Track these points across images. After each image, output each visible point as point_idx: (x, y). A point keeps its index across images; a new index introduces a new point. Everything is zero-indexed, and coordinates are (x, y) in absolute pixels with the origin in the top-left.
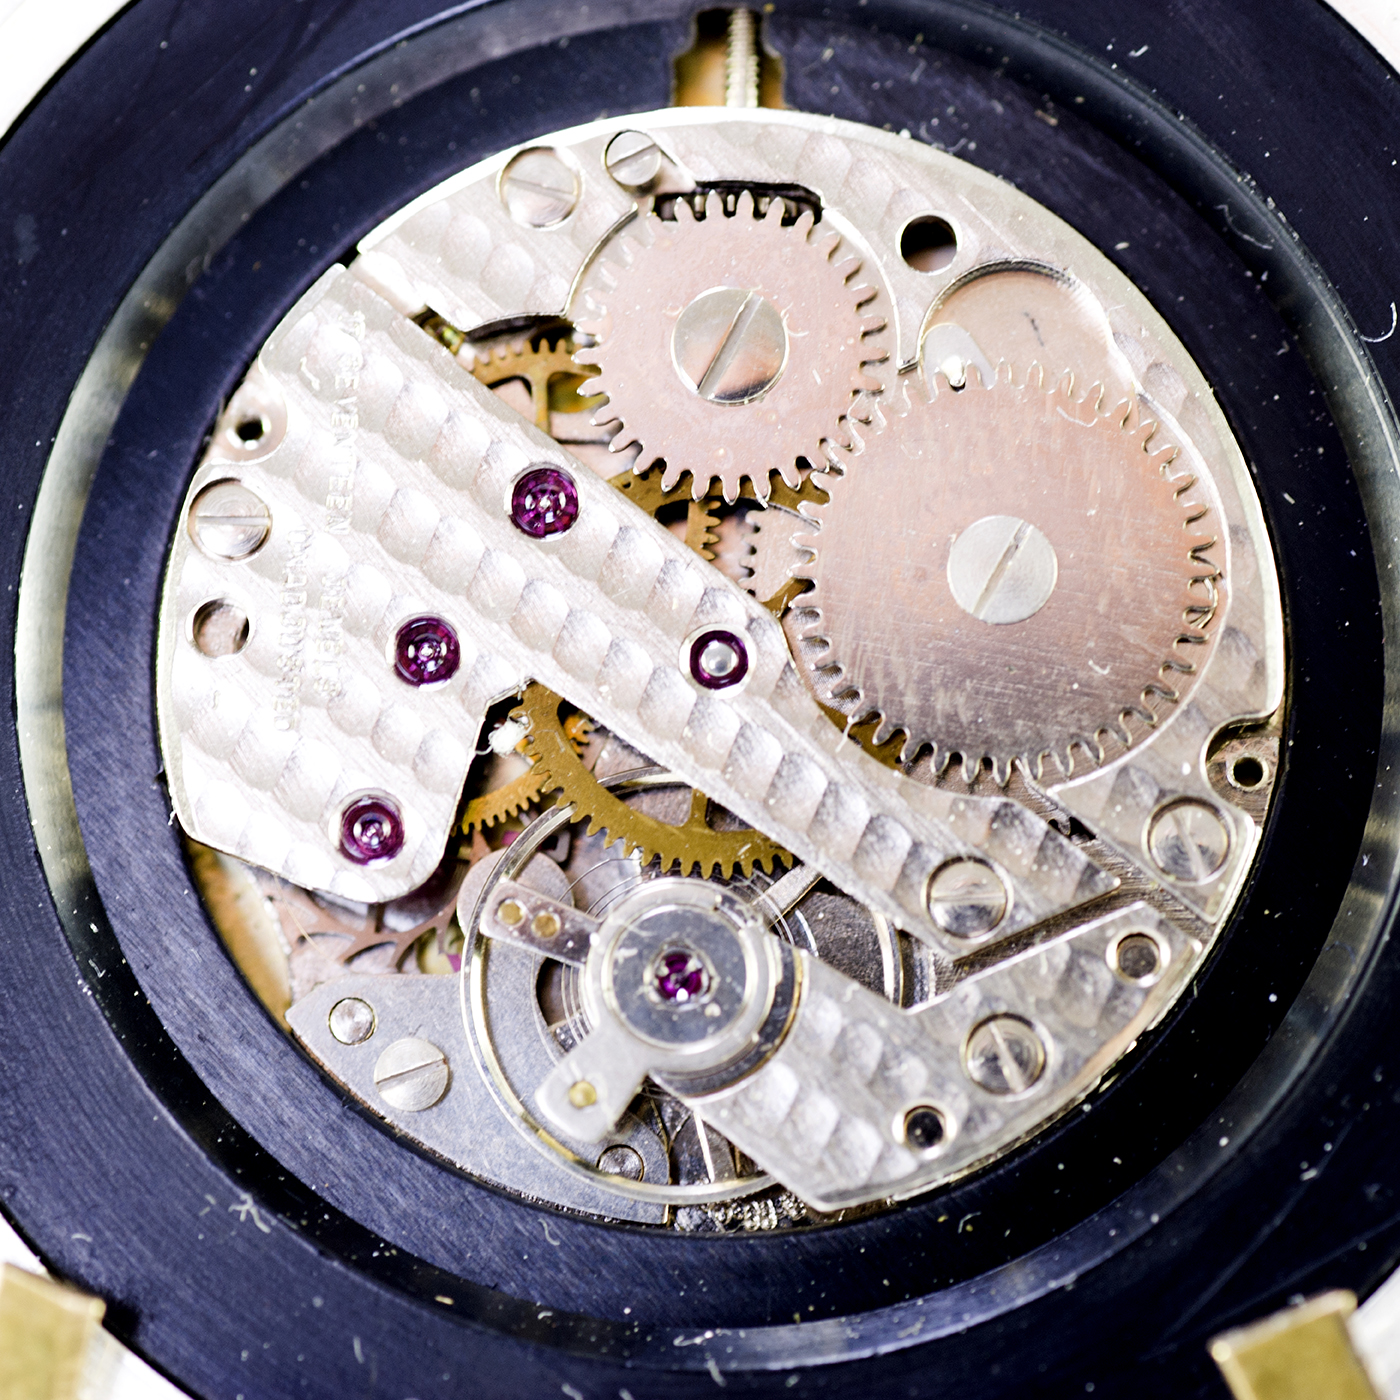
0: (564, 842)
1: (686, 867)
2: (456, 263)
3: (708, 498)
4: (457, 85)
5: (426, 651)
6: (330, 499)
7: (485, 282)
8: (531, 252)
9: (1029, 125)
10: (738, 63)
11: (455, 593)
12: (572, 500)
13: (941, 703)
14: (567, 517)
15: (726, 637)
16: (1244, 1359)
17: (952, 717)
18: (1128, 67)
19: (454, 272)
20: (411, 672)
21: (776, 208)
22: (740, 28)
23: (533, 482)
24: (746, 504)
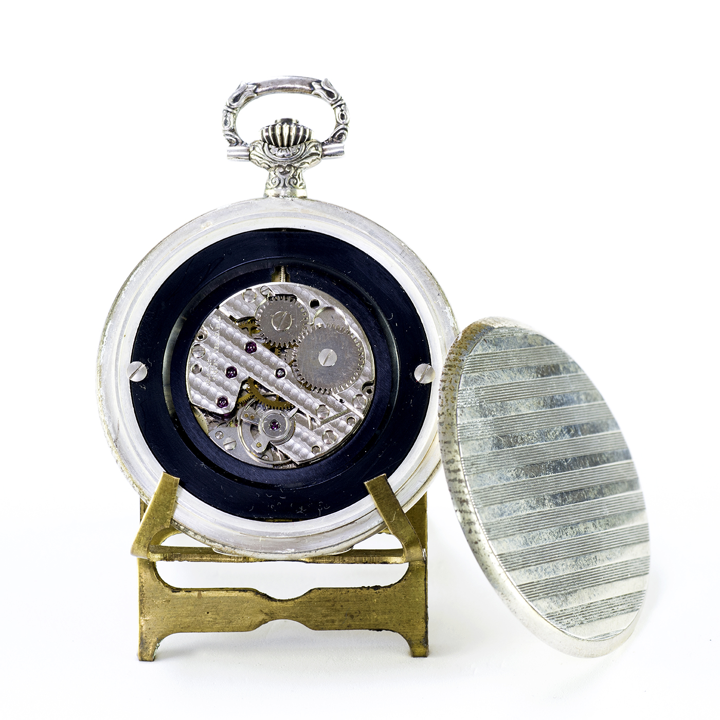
0: (254, 405)
1: (276, 408)
2: (236, 308)
3: (279, 347)
4: (235, 279)
5: (231, 372)
6: (215, 348)
7: (241, 311)
8: (248, 306)
9: (331, 285)
10: (283, 275)
11: (236, 363)
12: (256, 347)
13: (318, 380)
14: (255, 350)
15: (281, 369)
16: (368, 484)
17: (320, 382)
18: (347, 274)
19: (235, 310)
20: (229, 376)
21: (289, 299)
22: (282, 270)
23: (249, 344)
24: (285, 348)
